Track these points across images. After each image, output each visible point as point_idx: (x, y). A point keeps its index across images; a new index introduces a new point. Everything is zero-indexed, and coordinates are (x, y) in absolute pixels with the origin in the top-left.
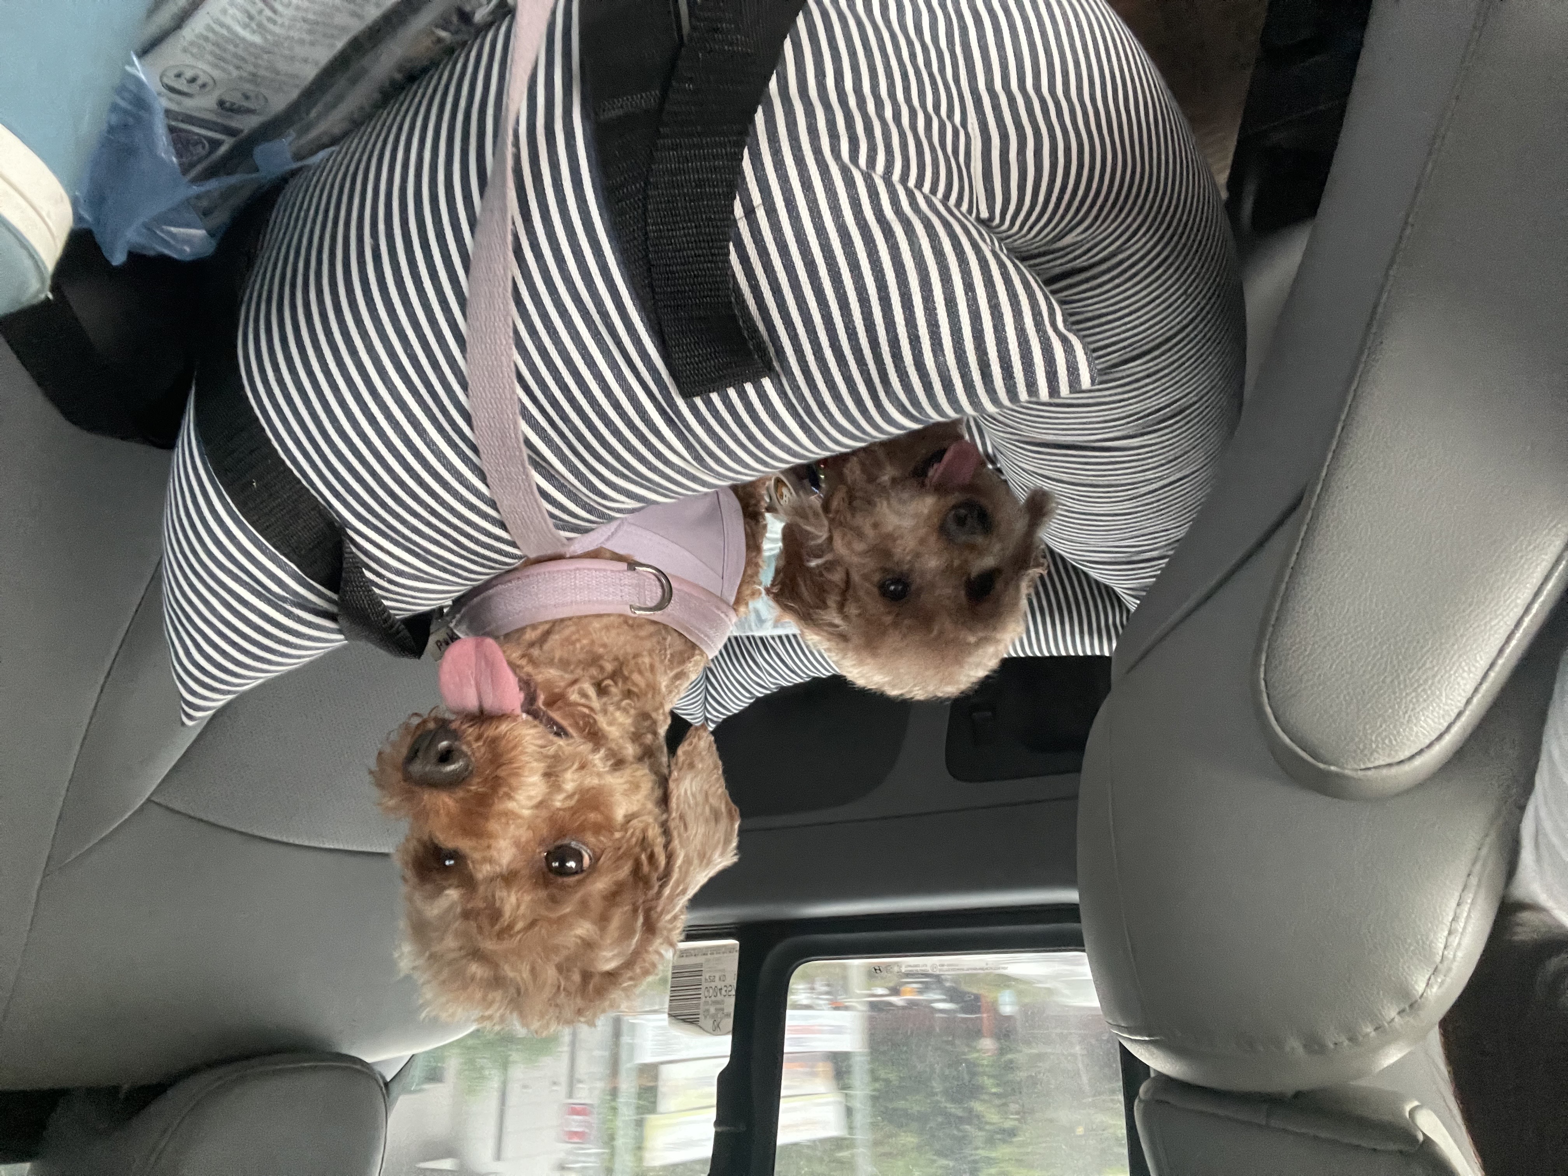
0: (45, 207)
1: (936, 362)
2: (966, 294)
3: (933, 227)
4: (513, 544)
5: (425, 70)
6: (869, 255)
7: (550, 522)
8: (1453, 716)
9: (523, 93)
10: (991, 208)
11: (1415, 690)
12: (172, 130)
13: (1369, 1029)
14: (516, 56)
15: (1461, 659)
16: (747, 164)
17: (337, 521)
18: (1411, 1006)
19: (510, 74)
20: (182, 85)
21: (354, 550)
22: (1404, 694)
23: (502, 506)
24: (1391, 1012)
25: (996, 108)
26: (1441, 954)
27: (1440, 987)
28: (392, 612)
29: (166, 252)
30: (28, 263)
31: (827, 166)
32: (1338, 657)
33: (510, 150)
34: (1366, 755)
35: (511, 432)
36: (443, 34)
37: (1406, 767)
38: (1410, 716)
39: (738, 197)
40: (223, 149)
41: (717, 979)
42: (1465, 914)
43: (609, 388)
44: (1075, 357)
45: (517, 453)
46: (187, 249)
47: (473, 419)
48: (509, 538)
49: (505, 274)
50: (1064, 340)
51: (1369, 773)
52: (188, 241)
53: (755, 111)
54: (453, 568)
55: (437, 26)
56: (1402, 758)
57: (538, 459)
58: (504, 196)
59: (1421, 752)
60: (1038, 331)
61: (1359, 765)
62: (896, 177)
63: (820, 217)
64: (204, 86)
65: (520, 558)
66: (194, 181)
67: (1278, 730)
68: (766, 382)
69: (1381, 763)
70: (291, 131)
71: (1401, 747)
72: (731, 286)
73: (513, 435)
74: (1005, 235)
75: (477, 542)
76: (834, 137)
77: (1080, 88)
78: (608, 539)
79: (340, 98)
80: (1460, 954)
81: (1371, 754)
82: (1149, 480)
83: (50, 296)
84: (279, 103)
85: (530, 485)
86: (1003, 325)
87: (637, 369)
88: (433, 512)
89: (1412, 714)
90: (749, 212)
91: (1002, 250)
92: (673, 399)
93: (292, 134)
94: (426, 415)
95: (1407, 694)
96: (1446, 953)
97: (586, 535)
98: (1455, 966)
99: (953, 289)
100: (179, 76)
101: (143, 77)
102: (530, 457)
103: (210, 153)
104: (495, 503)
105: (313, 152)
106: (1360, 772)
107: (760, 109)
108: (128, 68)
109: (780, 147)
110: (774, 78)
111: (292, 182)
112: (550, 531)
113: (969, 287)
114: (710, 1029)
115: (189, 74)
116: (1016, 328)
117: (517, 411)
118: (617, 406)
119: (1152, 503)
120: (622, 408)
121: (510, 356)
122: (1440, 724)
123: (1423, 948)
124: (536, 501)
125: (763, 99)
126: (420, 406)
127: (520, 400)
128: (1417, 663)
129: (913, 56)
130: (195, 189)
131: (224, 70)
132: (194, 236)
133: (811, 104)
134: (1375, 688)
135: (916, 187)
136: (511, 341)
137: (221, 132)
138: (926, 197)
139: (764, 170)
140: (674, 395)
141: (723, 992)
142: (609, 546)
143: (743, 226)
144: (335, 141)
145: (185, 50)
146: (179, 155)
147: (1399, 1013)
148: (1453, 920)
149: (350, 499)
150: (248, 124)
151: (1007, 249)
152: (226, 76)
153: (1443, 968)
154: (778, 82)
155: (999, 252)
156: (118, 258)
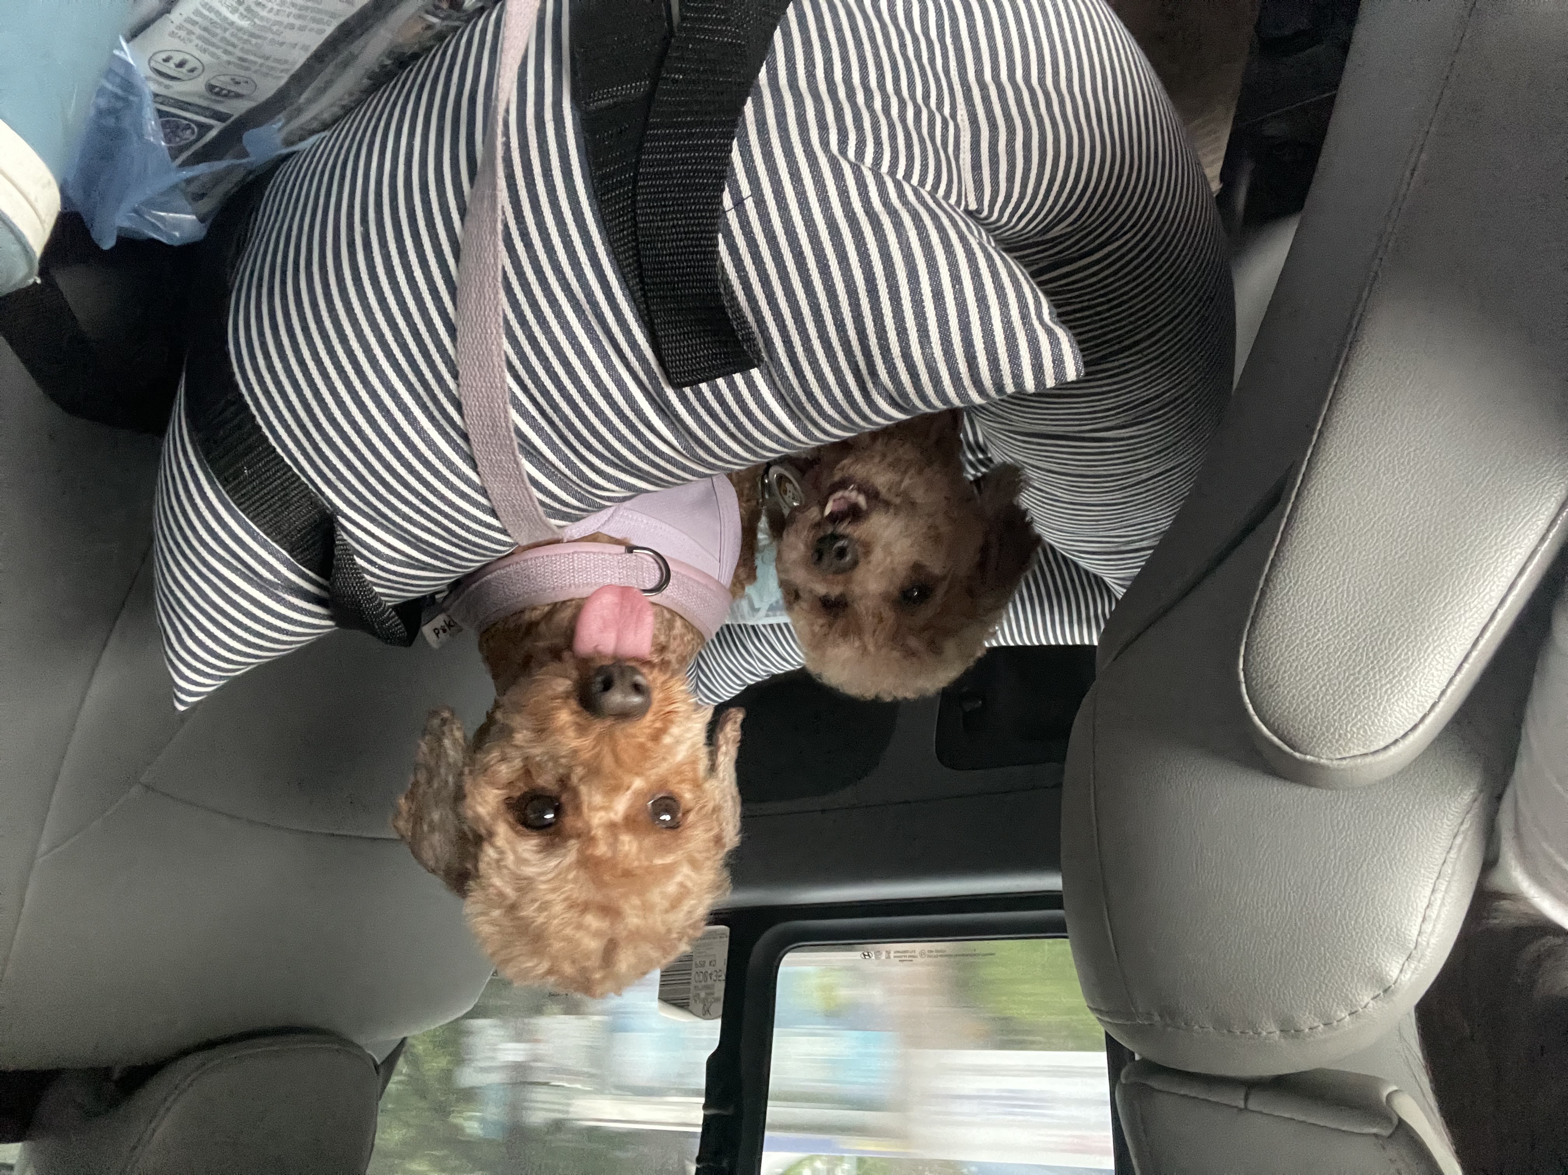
0: (33, 191)
1: (923, 353)
2: (954, 286)
3: (921, 220)
4: (504, 532)
5: (415, 56)
6: (858, 248)
7: (541, 509)
8: (1428, 707)
9: (513, 82)
10: (980, 200)
11: (1390, 681)
12: (161, 113)
13: (1343, 1014)
14: (506, 45)
15: (1435, 652)
16: (736, 156)
17: (328, 508)
18: (1385, 991)
19: (500, 63)
20: (170, 68)
21: (345, 537)
22: (1379, 685)
23: (492, 494)
24: (1365, 998)
25: (986, 99)
26: (1414, 939)
27: (1413, 973)
28: (383, 598)
29: (155, 236)
30: (15, 248)
31: (816, 158)
32: (1315, 648)
33: (500, 140)
34: (1341, 745)
35: (502, 420)
36: (435, 20)
37: (1381, 757)
38: (1385, 707)
39: (727, 189)
40: (213, 133)
41: (707, 964)
42: (1439, 902)
43: (599, 377)
44: (1060, 350)
45: (508, 442)
46: (177, 234)
47: (464, 408)
48: (500, 526)
49: (496, 264)
50: (1050, 332)
51: (1344, 762)
52: (177, 226)
53: (744, 103)
54: (444, 556)
55: (427, 12)
56: (1377, 748)
57: (528, 448)
58: (494, 186)
59: (1396, 742)
60: (1024, 324)
61: (1335, 755)
62: (885, 168)
63: (809, 209)
64: (192, 70)
65: (511, 545)
66: (184, 165)
67: (1256, 719)
68: (755, 373)
69: (1356, 752)
70: (280, 116)
71: (1375, 737)
72: (720, 277)
73: (504, 424)
74: (993, 226)
75: (468, 529)
76: (823, 127)
77: (1069, 80)
78: (603, 525)
79: (329, 84)
80: (1433, 941)
81: (1346, 744)
82: (1139, 470)
83: (39, 281)
84: (268, 88)
85: (520, 474)
86: (990, 318)
87: (627, 359)
88: (424, 500)
89: (1387, 705)
90: (739, 203)
91: (989, 243)
92: (662, 389)
93: (281, 118)
94: (417, 404)
95: (1382, 686)
96: (1420, 940)
97: (577, 523)
98: (1428, 952)
99: (940, 282)
100: (166, 60)
101: (131, 62)
102: (519, 444)
103: (201, 136)
104: (486, 492)
105: (302, 139)
106: (1335, 762)
107: (749, 100)
108: (116, 52)
109: (769, 138)
110: (763, 69)
111: (283, 167)
112: (540, 519)
113: (956, 279)
114: (700, 1012)
115: (178, 58)
116: (1002, 321)
117: (508, 401)
118: (607, 395)
119: (1141, 493)
120: (612, 398)
121: (499, 345)
122: (1415, 715)
123: (1397, 934)
124: (527, 489)
125: (752, 90)
126: (411, 394)
127: (510, 389)
128: (1393, 654)
129: (903, 46)
130: (186, 174)
131: (213, 55)
132: (185, 220)
133: (801, 95)
134: (1352, 678)
135: (904, 177)
136: (502, 331)
137: (212, 117)
138: (915, 191)
139: (753, 161)
140: (663, 385)
141: (714, 977)
142: (605, 530)
143: (732, 218)
144: (325, 127)
145: (172, 34)
146: (168, 141)
147: (1373, 998)
148: (1428, 906)
149: (341, 486)
150: (237, 108)
151: (995, 241)
152: (214, 60)
153: (1417, 954)
154: (768, 72)
155: (987, 245)
156: (108, 244)
